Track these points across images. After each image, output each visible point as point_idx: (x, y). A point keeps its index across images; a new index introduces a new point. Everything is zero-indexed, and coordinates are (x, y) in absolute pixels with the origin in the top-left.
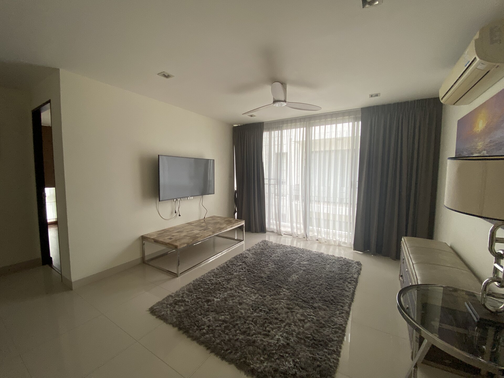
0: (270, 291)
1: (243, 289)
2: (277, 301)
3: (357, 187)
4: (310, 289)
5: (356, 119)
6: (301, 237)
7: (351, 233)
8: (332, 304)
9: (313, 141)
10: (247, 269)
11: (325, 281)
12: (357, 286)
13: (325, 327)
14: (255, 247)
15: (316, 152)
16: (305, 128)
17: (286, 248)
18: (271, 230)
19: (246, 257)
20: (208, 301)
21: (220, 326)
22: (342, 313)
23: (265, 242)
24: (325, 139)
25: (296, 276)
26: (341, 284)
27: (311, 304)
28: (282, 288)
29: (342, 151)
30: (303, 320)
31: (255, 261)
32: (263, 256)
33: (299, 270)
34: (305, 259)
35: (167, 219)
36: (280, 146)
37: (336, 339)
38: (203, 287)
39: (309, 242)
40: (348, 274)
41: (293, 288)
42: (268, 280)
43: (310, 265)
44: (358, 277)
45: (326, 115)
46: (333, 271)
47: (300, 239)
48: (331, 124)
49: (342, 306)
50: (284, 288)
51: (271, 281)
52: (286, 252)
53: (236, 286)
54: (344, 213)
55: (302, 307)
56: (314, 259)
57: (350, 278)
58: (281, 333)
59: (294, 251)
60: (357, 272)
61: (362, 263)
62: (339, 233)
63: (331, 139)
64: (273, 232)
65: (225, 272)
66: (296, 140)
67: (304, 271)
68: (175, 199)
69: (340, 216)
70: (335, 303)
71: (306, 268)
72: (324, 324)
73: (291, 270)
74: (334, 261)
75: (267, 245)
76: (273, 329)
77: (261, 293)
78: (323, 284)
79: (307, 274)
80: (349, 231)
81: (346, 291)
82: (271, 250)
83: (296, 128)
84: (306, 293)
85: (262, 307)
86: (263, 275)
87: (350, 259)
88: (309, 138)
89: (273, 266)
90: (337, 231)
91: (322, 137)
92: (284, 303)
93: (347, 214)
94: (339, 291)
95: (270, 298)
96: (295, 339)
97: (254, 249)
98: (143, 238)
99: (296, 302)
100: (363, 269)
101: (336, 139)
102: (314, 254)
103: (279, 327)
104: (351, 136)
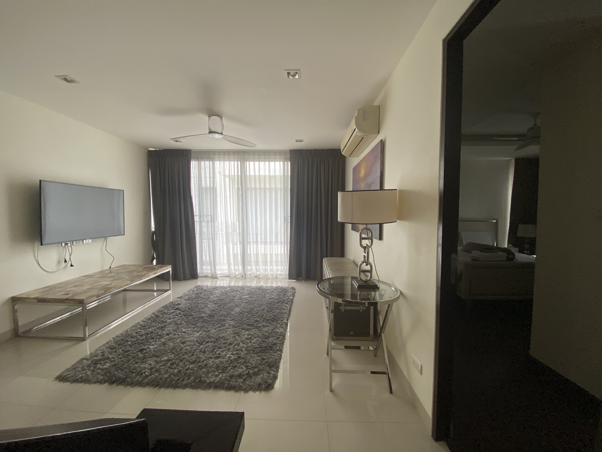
0: (214, 326)
1: (183, 331)
2: (223, 331)
3: (289, 221)
4: (253, 315)
5: (285, 160)
6: (239, 277)
7: (286, 267)
8: (273, 321)
9: (248, 178)
10: (183, 315)
11: (266, 306)
12: (293, 305)
13: (269, 337)
14: (187, 294)
15: (252, 189)
16: (239, 162)
17: (225, 288)
18: (205, 275)
19: (179, 304)
20: (142, 350)
21: (165, 365)
22: (282, 325)
23: (198, 287)
24: (259, 176)
25: (239, 309)
26: (280, 305)
27: (256, 325)
28: (227, 321)
29: (276, 189)
30: (250, 338)
31: (191, 305)
32: (200, 299)
33: (241, 303)
34: (246, 294)
35: (53, 271)
36: (212, 179)
37: (278, 342)
38: (130, 340)
39: (248, 280)
40: (285, 297)
41: (237, 318)
42: (209, 318)
43: (251, 297)
44: (293, 298)
45: (260, 152)
46: (273, 298)
47: (238, 278)
48: (265, 161)
49: (282, 320)
50: (229, 320)
51: (213, 318)
52: (225, 291)
53: (173, 331)
54: (279, 252)
55: (248, 330)
56: (255, 292)
57: (287, 300)
58: (231, 353)
59: (233, 290)
60: (292, 294)
61: (295, 288)
62: (276, 268)
63: (265, 176)
64: (206, 276)
65: (156, 322)
66: (231, 174)
67: (246, 303)
68: (64, 242)
69: (277, 255)
70: (276, 319)
71: (248, 300)
72: (268, 336)
73: (233, 305)
74: (272, 290)
75: (202, 289)
76: (223, 352)
77: (205, 329)
78: (265, 309)
79: (249, 305)
80: (284, 265)
81: (284, 309)
82: (208, 293)
83: (229, 160)
84: (250, 319)
85: (209, 339)
86: (203, 315)
87: (285, 286)
88: (244, 174)
89: (213, 306)
90: (274, 267)
91: (257, 174)
92: (230, 331)
93: (282, 253)
94: (279, 311)
95: (214, 331)
96: (245, 352)
97: (186, 295)
98: (15, 300)
99: (242, 327)
100: (296, 293)
101: (270, 177)
102: (254, 288)
103: (228, 349)
104: (282, 174)
